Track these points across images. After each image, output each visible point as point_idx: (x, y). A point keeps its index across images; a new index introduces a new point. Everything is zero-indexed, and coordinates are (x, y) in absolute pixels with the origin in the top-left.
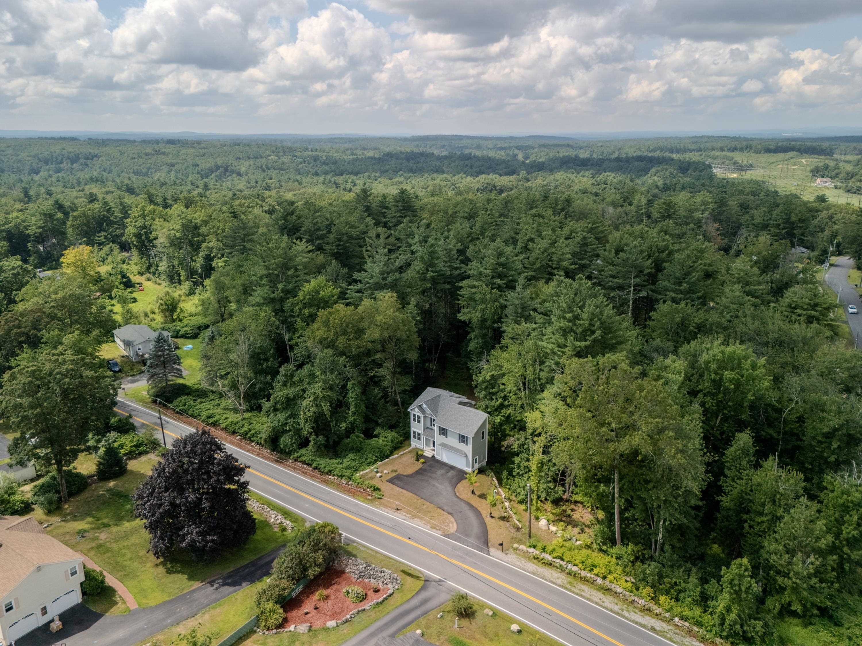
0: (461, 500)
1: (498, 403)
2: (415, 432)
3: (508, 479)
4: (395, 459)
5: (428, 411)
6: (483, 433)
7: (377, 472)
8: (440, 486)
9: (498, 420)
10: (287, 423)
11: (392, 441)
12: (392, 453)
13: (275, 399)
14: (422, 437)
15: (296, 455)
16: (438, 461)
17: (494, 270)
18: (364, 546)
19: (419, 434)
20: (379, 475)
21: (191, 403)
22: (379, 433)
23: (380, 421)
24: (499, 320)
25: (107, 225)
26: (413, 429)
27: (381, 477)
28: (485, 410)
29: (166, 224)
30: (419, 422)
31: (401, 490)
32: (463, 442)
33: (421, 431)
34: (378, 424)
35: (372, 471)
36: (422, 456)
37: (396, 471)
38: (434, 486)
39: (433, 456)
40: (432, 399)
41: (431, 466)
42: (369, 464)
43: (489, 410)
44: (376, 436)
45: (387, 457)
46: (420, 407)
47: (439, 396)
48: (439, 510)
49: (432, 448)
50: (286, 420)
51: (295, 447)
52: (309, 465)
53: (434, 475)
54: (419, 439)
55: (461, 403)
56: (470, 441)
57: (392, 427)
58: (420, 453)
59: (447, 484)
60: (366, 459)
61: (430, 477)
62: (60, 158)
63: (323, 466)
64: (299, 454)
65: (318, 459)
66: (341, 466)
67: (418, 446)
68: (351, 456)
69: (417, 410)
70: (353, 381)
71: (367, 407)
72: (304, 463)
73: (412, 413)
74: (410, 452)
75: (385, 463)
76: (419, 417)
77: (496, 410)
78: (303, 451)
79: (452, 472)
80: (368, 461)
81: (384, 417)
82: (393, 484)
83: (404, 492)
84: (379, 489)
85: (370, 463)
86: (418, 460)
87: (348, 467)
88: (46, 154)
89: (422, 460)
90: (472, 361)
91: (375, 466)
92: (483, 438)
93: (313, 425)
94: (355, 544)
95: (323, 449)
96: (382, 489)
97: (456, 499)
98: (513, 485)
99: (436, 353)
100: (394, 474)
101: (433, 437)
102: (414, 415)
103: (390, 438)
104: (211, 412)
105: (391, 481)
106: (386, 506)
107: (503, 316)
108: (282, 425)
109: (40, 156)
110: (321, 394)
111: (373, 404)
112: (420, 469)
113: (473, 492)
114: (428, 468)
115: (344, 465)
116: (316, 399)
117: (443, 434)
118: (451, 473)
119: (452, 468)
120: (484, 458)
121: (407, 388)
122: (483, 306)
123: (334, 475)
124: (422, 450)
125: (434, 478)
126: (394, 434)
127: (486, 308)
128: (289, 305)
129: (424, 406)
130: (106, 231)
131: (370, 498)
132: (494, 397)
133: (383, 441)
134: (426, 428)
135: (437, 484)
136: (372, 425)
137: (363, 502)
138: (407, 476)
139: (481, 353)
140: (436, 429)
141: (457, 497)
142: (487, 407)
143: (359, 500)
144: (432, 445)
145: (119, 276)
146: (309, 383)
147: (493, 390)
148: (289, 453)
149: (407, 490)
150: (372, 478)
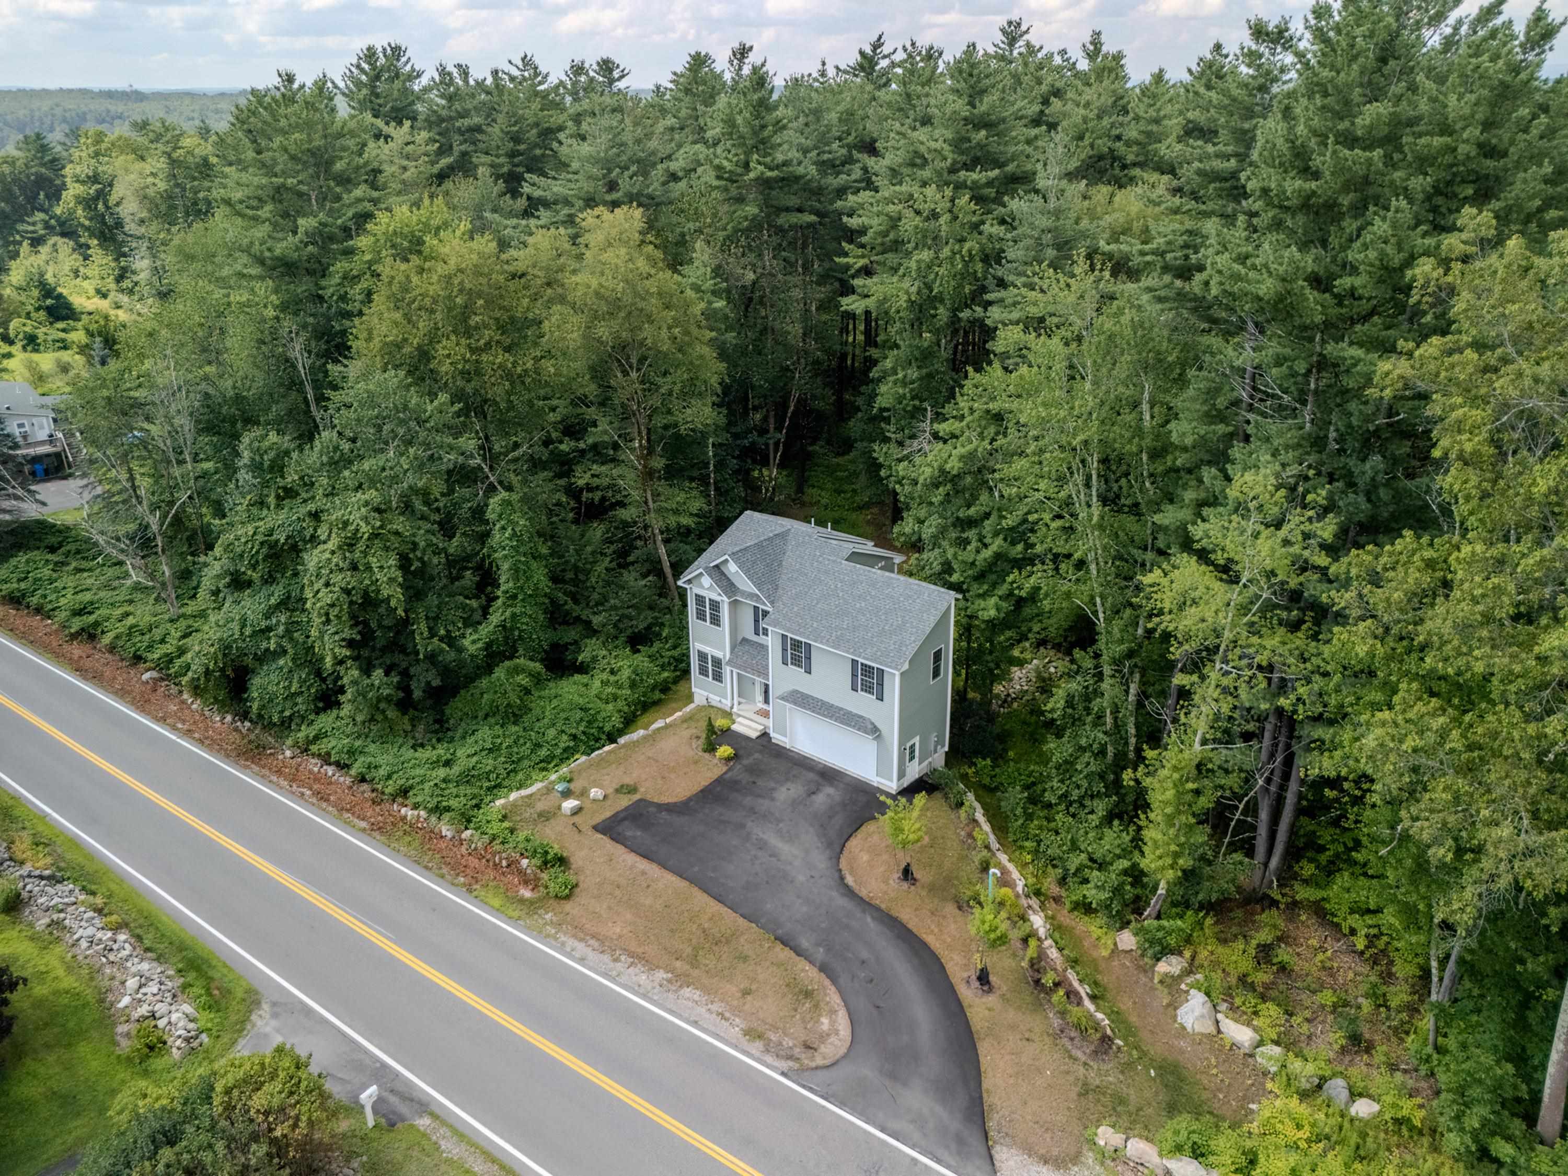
0: (865, 904)
1: (987, 553)
2: (703, 656)
3: (1029, 817)
4: (636, 744)
5: (745, 584)
6: (937, 656)
7: (567, 794)
8: (785, 848)
9: (989, 609)
10: (269, 629)
11: (633, 685)
12: (629, 722)
13: (228, 548)
14: (727, 670)
15: (305, 732)
16: (780, 753)
17: (958, 143)
18: (461, 1134)
19: (717, 663)
20: (569, 804)
21: (46, 572)
22: (594, 659)
23: (596, 620)
24: (978, 296)
25: (47, 196)
26: (696, 645)
27: (577, 811)
28: (942, 577)
29: (139, 165)
30: (716, 621)
31: (643, 864)
32: (868, 689)
33: (723, 652)
34: (591, 631)
35: (549, 790)
36: (727, 735)
37: (632, 790)
38: (762, 845)
39: (765, 735)
40: (759, 545)
41: (754, 770)
42: (545, 764)
43: (955, 578)
44: (583, 669)
45: (612, 739)
46: (718, 572)
47: (783, 536)
48: (783, 954)
49: (761, 705)
50: (267, 617)
51: (302, 707)
52: (342, 766)
53: (763, 805)
54: (718, 677)
55: (855, 557)
56: (894, 687)
57: (636, 641)
58: (720, 723)
59: (809, 837)
60: (538, 746)
61: (752, 811)
62: (48, 121)
63: (382, 772)
64: (312, 732)
65: (372, 748)
66: (442, 772)
67: (715, 700)
68: (485, 734)
69: (706, 581)
70: (503, 494)
71: (555, 579)
72: (326, 759)
73: (693, 591)
74: (686, 720)
75: (602, 759)
76: (715, 605)
77: (980, 577)
78: (326, 721)
79: (830, 790)
80: (543, 752)
81: (614, 608)
82: (617, 839)
83: (653, 870)
84: (562, 861)
85: (547, 760)
86: (711, 748)
87: (467, 778)
88: (21, 113)
89: (725, 750)
90: (886, 440)
91: (564, 770)
92: (936, 673)
93: (347, 633)
94: (424, 1122)
95: (392, 713)
96: (578, 859)
97: (842, 902)
98: (1048, 838)
99: (779, 429)
100: (625, 801)
101: (763, 671)
102: (700, 600)
103: (626, 673)
104: (88, 597)
105: (609, 828)
106: (580, 932)
107: (990, 282)
108: (254, 634)
109: (9, 118)
110: (364, 528)
111: (576, 568)
112: (719, 781)
113: (907, 873)
114: (745, 778)
115: (456, 770)
116: (350, 544)
117: (796, 661)
118: (827, 796)
119: (828, 775)
120: (939, 742)
121: (686, 521)
122: (926, 255)
123: (416, 807)
124: (728, 715)
125: (765, 817)
126: (641, 660)
127: (936, 261)
128: (336, 280)
129: (732, 568)
130: (45, 211)
131: (526, 893)
132: (971, 534)
133: (605, 683)
134: (739, 644)
135: (774, 841)
136: (571, 634)
137: (498, 911)
138: (669, 808)
139: (916, 413)
140: (772, 642)
141: (849, 892)
142: (947, 568)
143: (484, 903)
144: (760, 698)
145: (36, 293)
146: (331, 494)
147: (972, 511)
148: (286, 725)
149: (663, 865)
150: (546, 816)
